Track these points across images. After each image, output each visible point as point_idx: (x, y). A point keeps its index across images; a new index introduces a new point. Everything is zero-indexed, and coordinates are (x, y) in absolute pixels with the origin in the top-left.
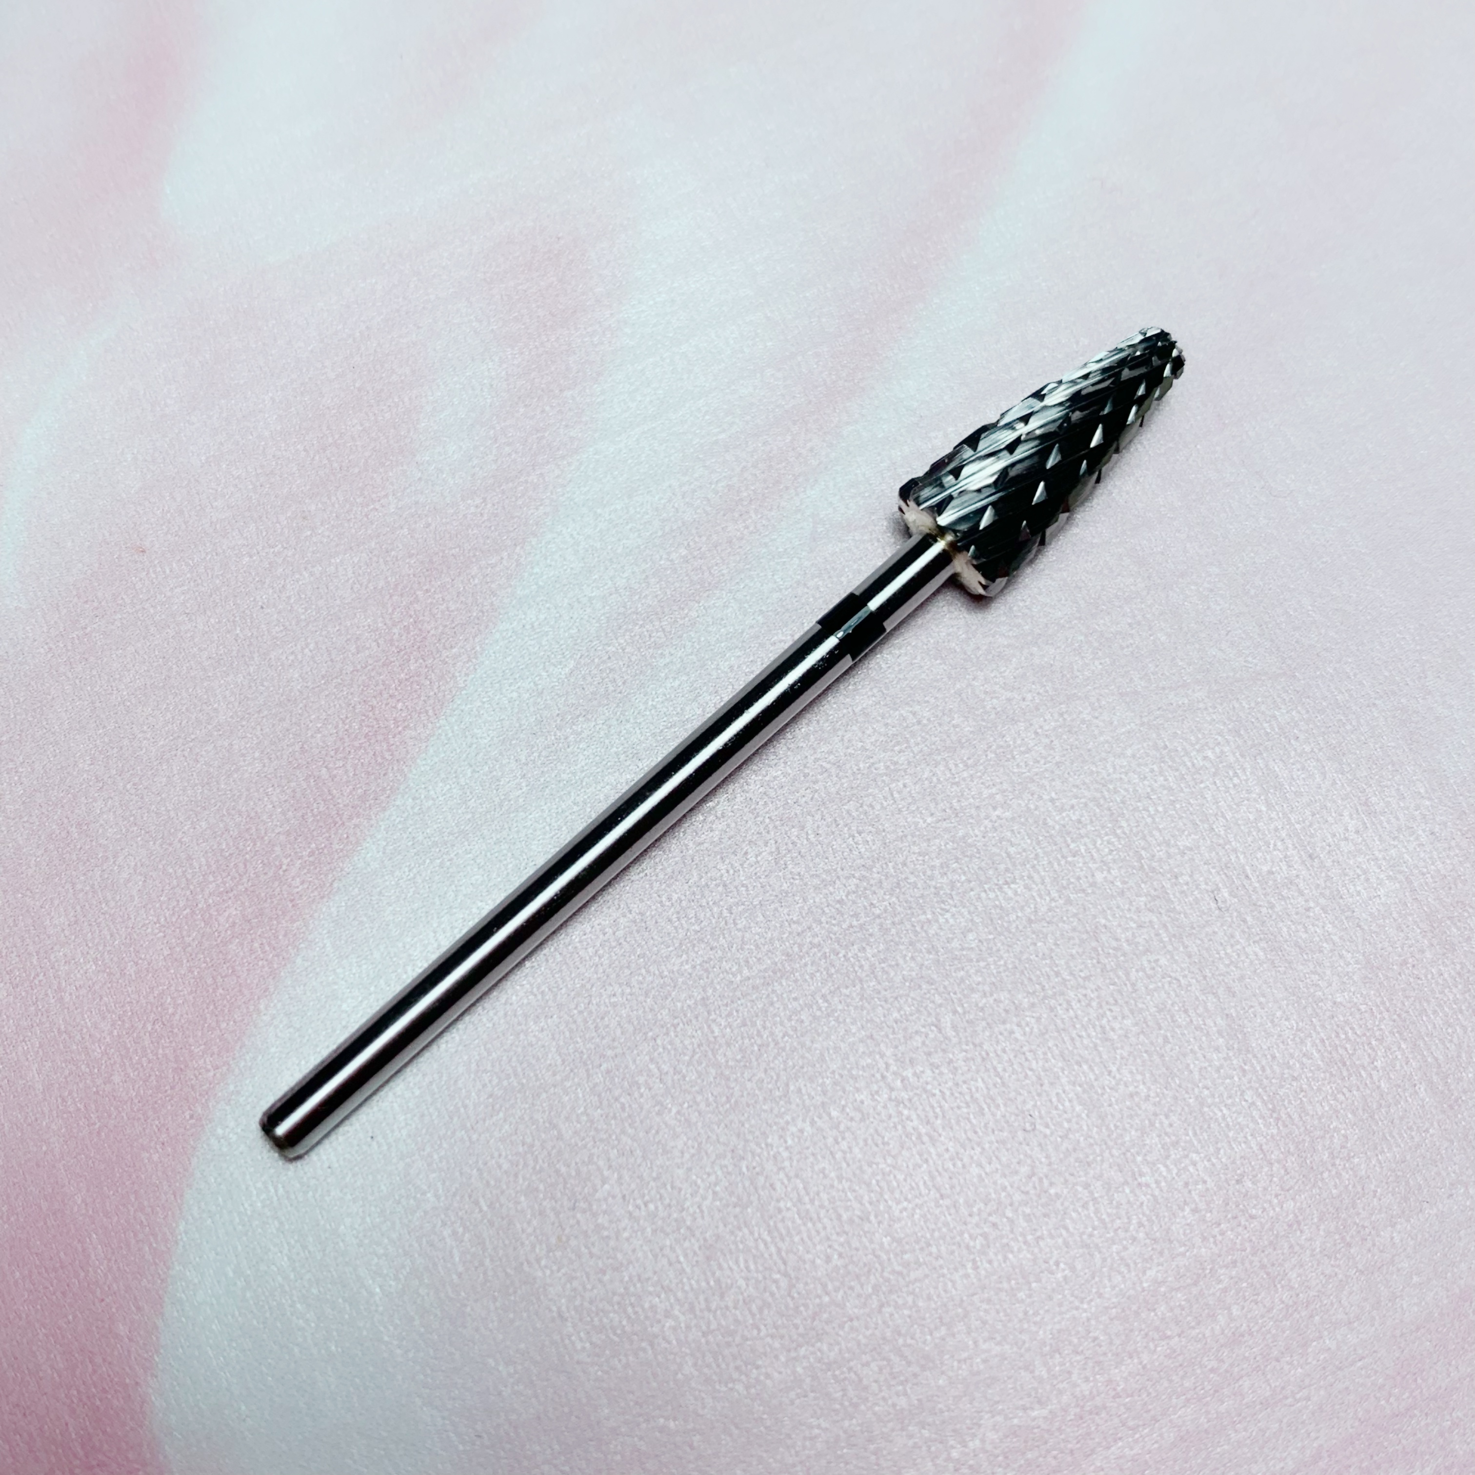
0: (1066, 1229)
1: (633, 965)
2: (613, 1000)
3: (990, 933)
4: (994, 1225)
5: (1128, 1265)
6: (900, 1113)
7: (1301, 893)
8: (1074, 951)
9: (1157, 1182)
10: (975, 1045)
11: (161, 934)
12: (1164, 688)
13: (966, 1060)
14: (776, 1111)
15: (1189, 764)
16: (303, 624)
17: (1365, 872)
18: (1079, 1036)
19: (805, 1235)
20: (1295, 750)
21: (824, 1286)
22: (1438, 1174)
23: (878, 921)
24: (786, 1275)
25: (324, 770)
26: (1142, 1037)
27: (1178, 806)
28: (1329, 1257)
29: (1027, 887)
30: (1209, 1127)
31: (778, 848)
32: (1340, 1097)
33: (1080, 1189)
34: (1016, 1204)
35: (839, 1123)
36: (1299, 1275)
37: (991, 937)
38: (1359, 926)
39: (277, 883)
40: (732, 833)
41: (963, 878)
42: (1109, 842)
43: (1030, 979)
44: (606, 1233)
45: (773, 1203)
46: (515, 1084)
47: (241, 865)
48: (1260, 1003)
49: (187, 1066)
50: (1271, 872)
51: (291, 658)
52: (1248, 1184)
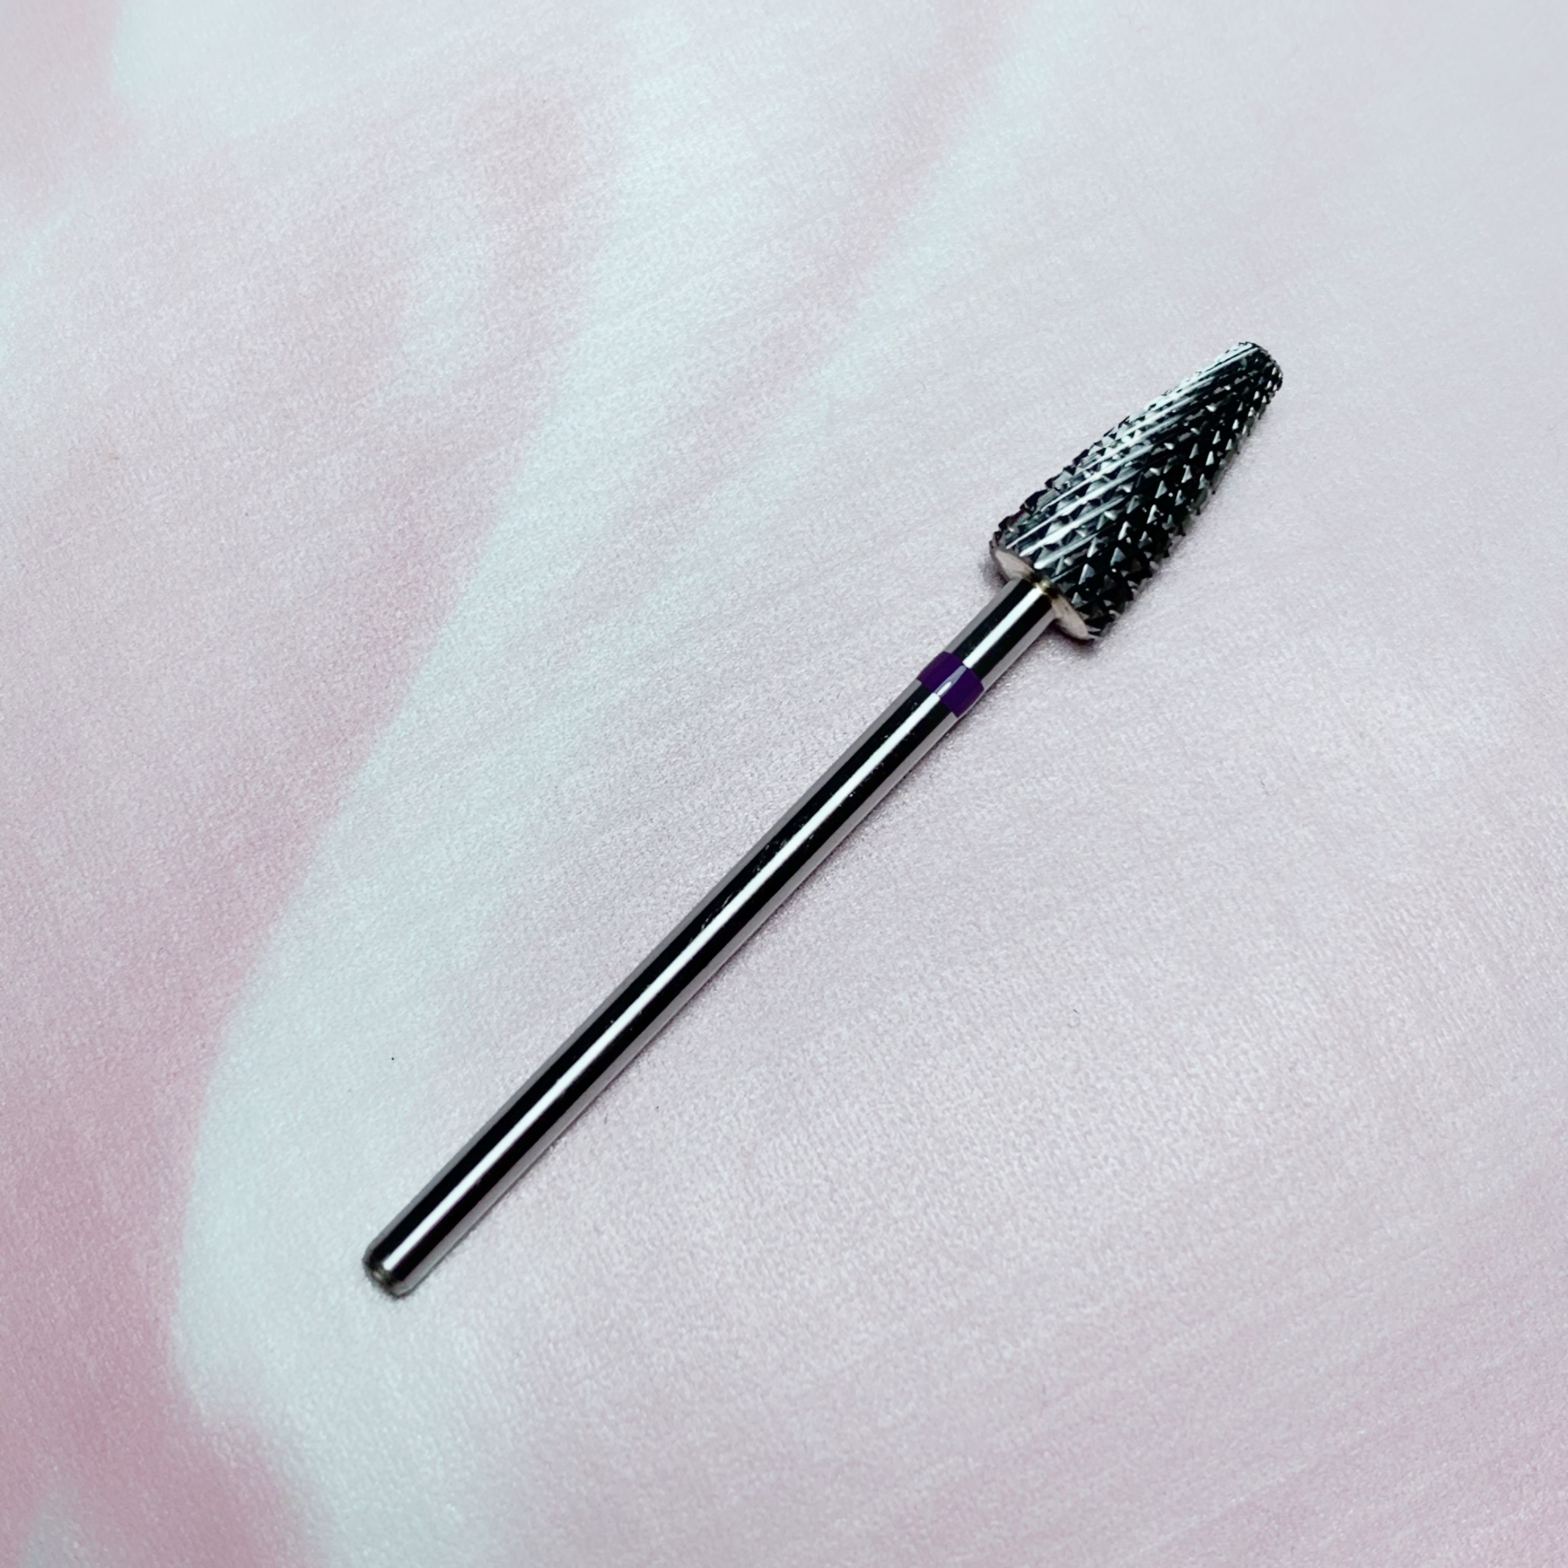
0: (1114, 1122)
2: (637, 911)
3: (1028, 828)
4: (1041, 1122)
5: (1179, 1158)
6: (940, 1013)
8: (1116, 843)
9: (1207, 1073)
10: (1015, 942)
11: (160, 861)
12: (1204, 568)
13: (1007, 957)
14: (811, 1016)
15: (1232, 645)
16: (291, 531)
17: (1418, 749)
18: (1124, 929)
19: (845, 1139)
21: (867, 1189)
22: (1501, 1056)
24: (827, 1179)
25: (322, 685)
26: (1188, 927)
28: (1388, 1144)
30: (1260, 1015)
32: (1396, 980)
34: (1062, 1100)
36: (1358, 1163)
37: (1029, 831)
38: (1413, 804)
39: (279, 804)
40: (755, 735)
41: (999, 772)
42: (1150, 730)
43: (1071, 873)
45: (811, 1109)
47: (241, 787)
48: (1311, 888)
49: (195, 995)
50: (1319, 753)
52: (1303, 1071)
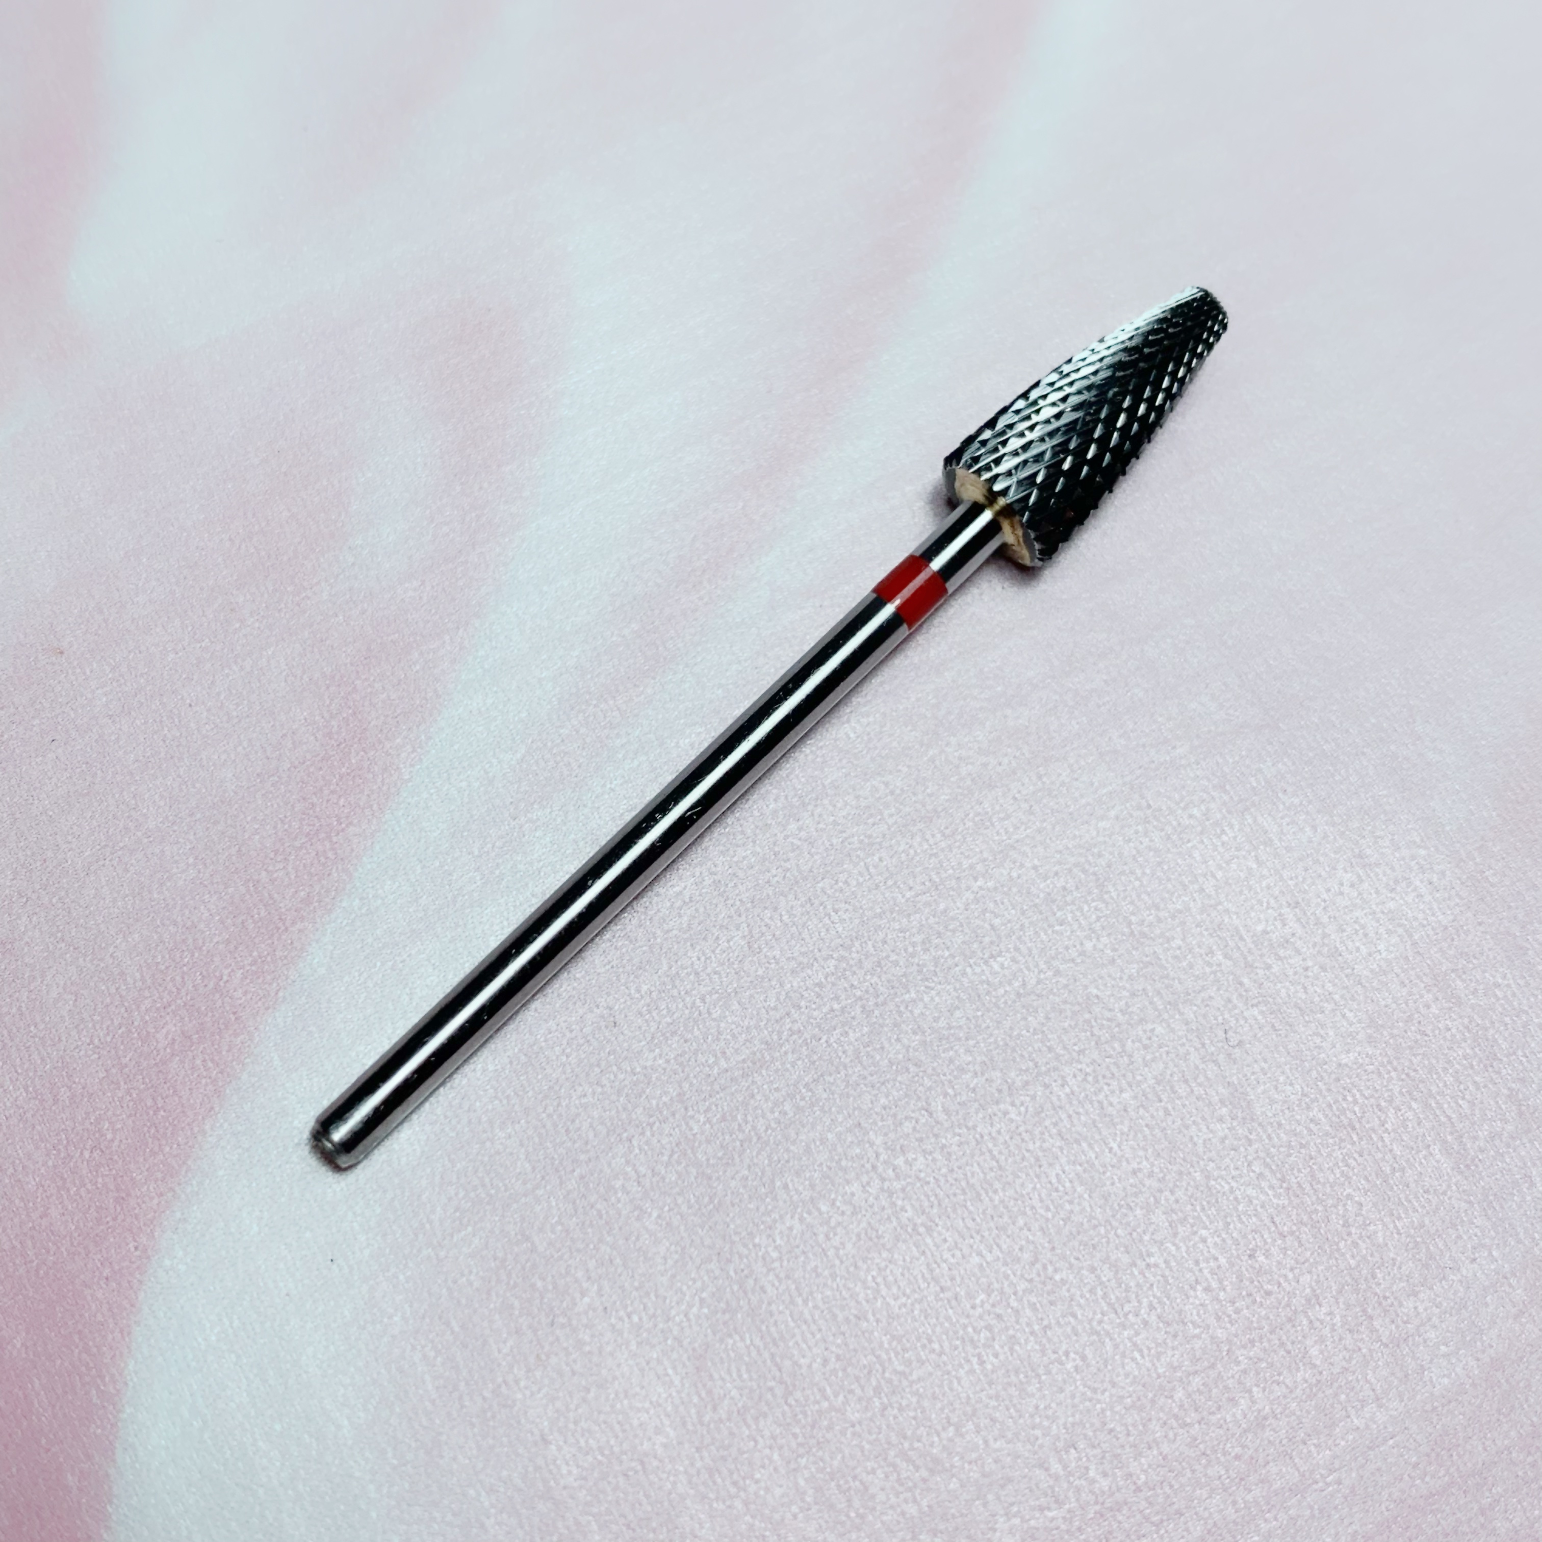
0: (1074, 1316)
1: (603, 1064)
2: (584, 1101)
3: (978, 1010)
4: (999, 1317)
5: (1141, 1351)
6: (894, 1204)
7: (1298, 952)
8: (1066, 1025)
9: (1166, 1262)
10: (968, 1129)
11: (96, 1056)
12: (1144, 746)
13: (960, 1144)
14: (762, 1209)
15: (1174, 823)
16: (235, 720)
17: (1363, 927)
18: (1078, 1113)
19: (799, 1338)
20: (1284, 804)
21: (822, 1391)
22: (1459, 1237)
23: (860, 1003)
24: (781, 1382)
25: (264, 874)
26: (1141, 1111)
27: (1166, 867)
28: (1350, 1331)
29: (1013, 960)
30: (1217, 1202)
31: (750, 932)
32: (1352, 1162)
33: (1085, 1272)
34: (1021, 1293)
35: (830, 1218)
36: (1321, 1352)
37: (979, 1013)
38: (1361, 984)
39: (217, 996)
40: (702, 918)
41: (947, 954)
42: (1096, 909)
43: (1022, 1056)
44: (587, 1348)
45: (764, 1306)
46: (483, 1195)
47: (178, 979)
48: (1262, 1069)
49: (128, 1195)
50: (1265, 932)
51: (224, 757)
52: (1261, 1258)
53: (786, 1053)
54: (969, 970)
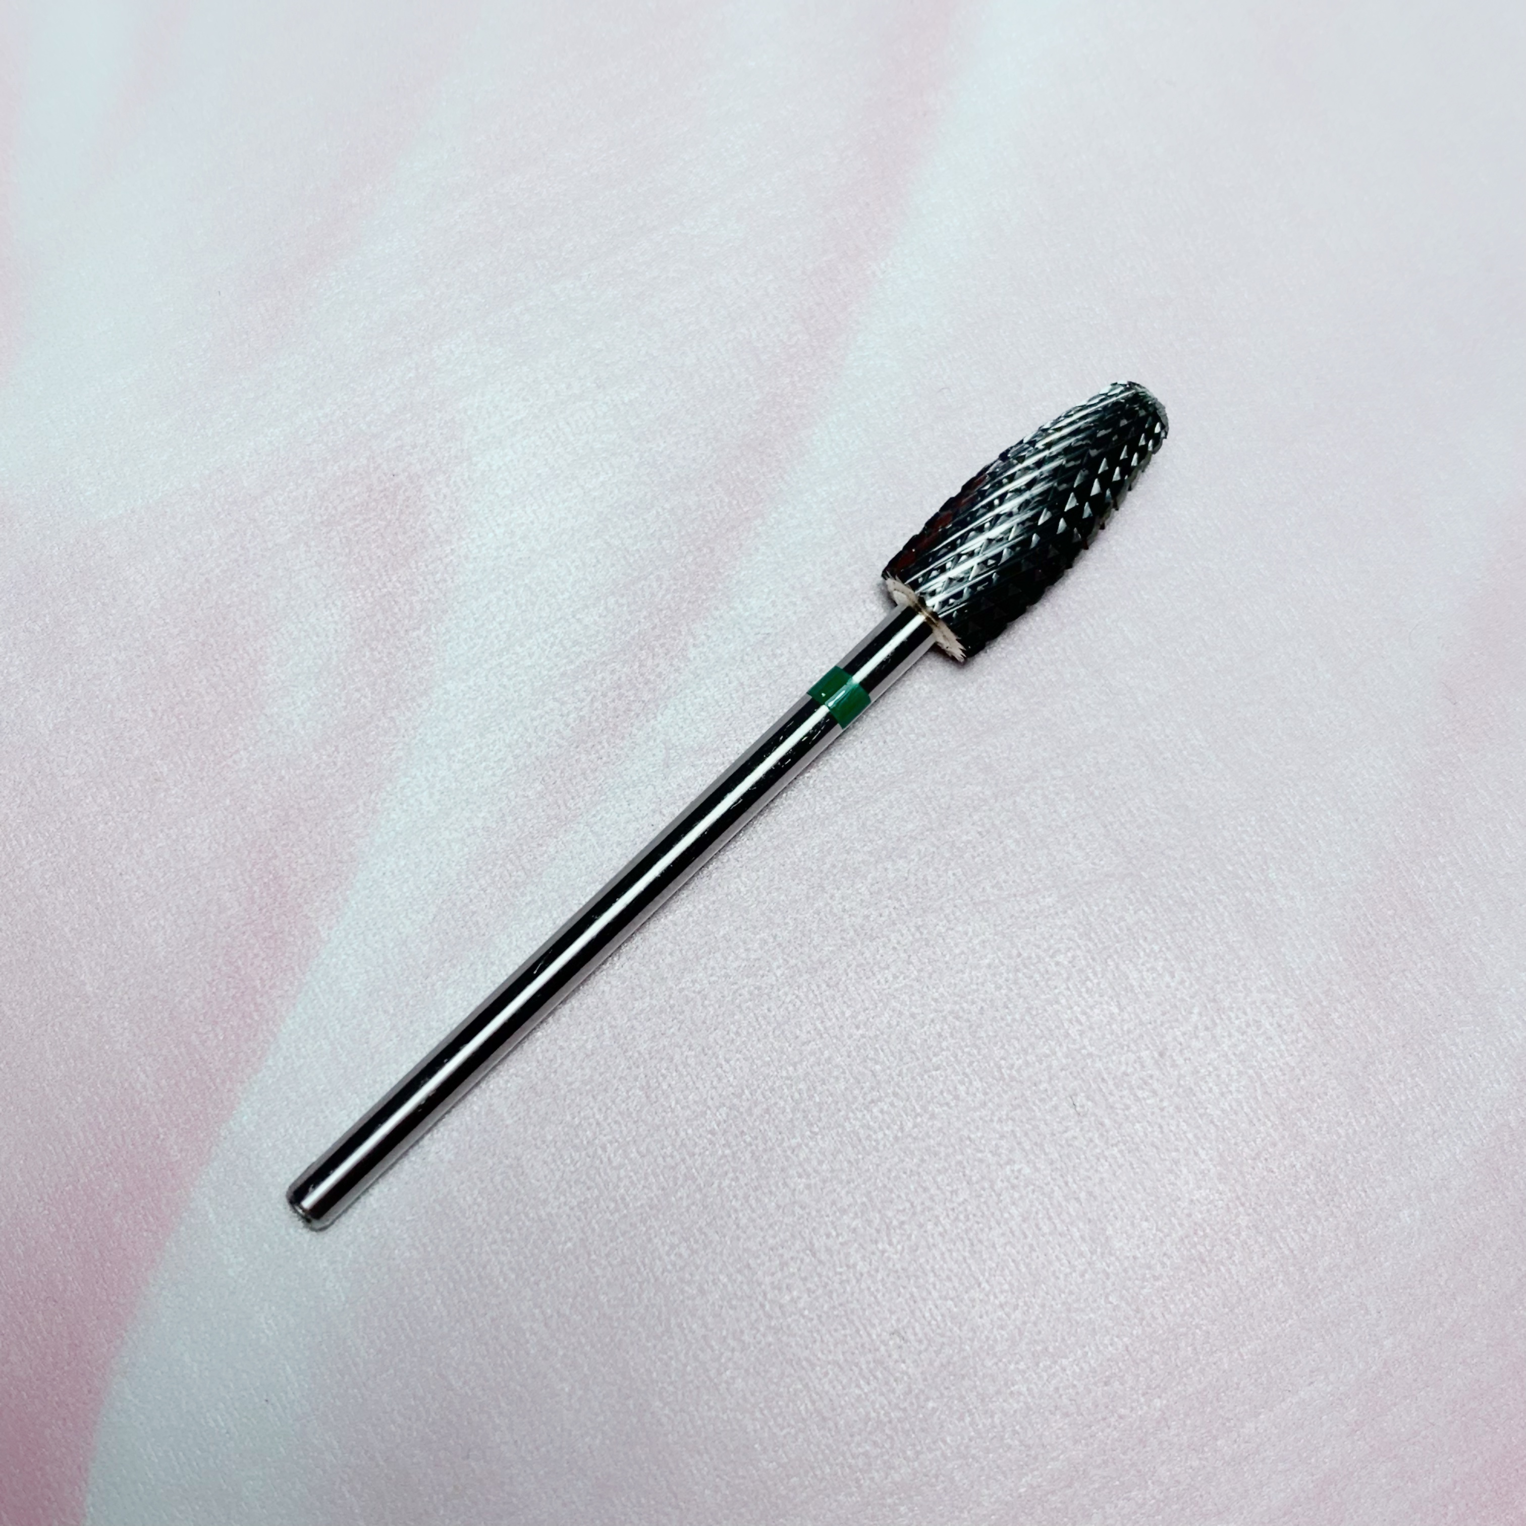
0: (944, 1441)
1: (512, 1211)
3: (859, 1153)
4: (875, 1443)
5: (1004, 1473)
6: (779, 1340)
7: (1155, 1093)
8: (940, 1166)
13: (841, 1283)
16: (162, 889)
18: (950, 1251)
19: (693, 1468)
20: (1144, 950)
22: (1299, 1363)
24: (677, 1507)
26: (1008, 1248)
27: (1034, 1013)
28: (1197, 1451)
29: (892, 1104)
31: (648, 1082)
33: (955, 1402)
34: (895, 1421)
35: (722, 1354)
36: (1169, 1470)
37: (860, 1157)
38: (1212, 1122)
39: (155, 1153)
41: (830, 1100)
44: (500, 1479)
48: (1120, 1206)
49: (81, 1342)
53: (681, 1198)
54: (851, 1115)
